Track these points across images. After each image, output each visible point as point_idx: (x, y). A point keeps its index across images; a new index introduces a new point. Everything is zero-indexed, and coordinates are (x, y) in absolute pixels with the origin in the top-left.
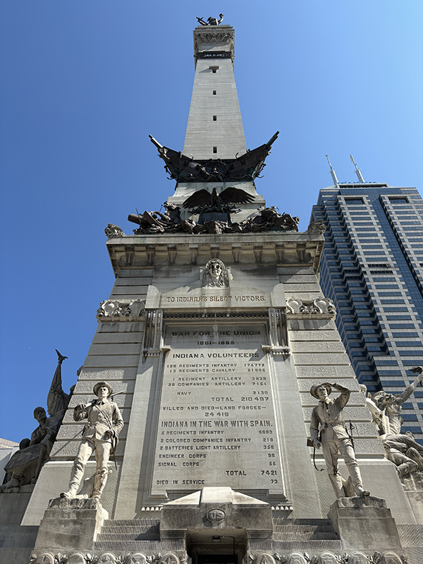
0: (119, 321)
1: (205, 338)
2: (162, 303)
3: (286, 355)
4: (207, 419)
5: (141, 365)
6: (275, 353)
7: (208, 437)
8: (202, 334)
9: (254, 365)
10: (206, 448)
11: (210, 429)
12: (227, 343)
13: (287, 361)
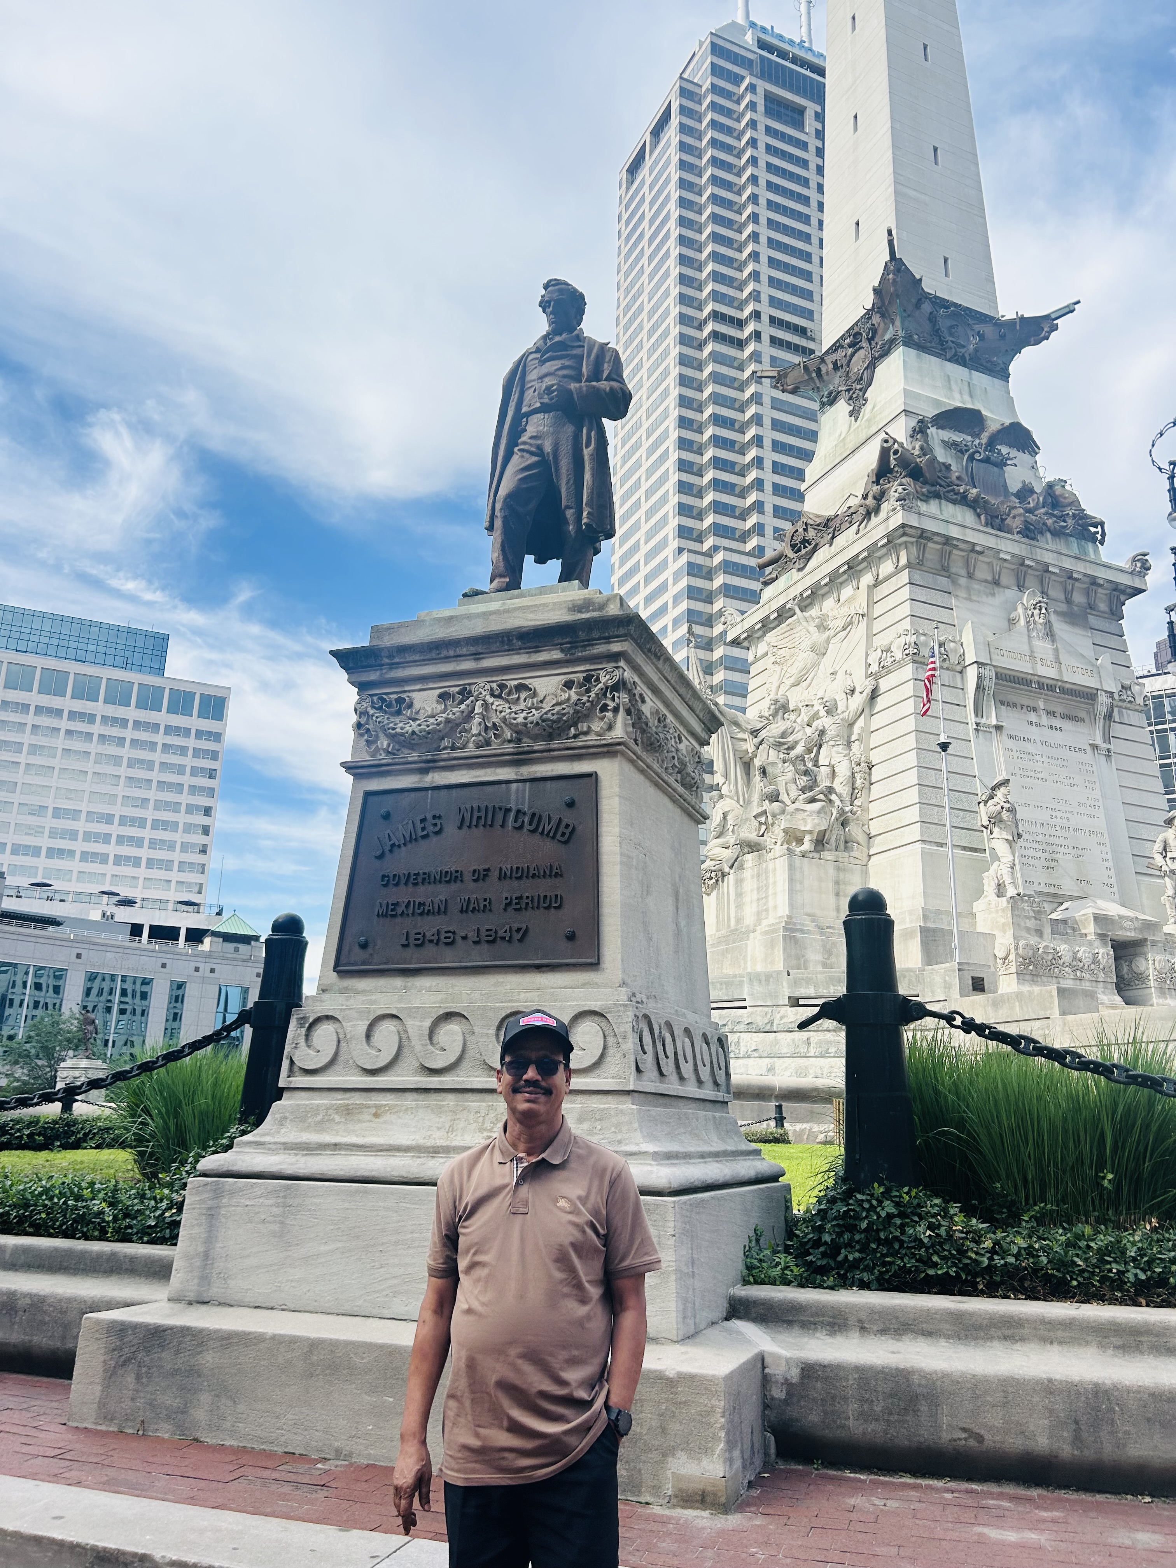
1: (1033, 717)
2: (994, 657)
3: (1109, 754)
4: (1053, 821)
5: (974, 740)
6: (1099, 751)
7: (1057, 841)
8: (1029, 709)
9: (1085, 765)
10: (1057, 853)
11: (1057, 834)
12: (1056, 728)
13: (1109, 763)
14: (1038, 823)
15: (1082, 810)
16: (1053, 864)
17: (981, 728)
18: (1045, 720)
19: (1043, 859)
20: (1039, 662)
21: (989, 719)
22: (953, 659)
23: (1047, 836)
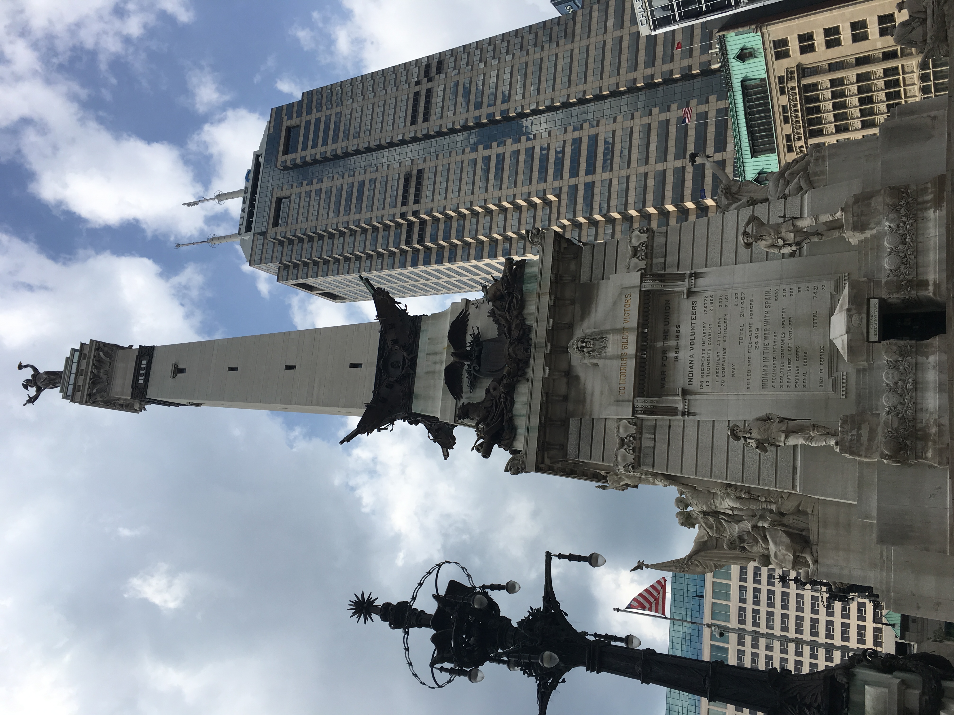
0: (640, 448)
1: (671, 354)
3: (694, 275)
4: (761, 348)
5: (697, 418)
6: (693, 286)
7: (779, 344)
8: (665, 358)
9: (706, 305)
10: (790, 347)
11: (772, 344)
12: (678, 332)
13: (702, 275)
14: (765, 364)
15: (747, 312)
17: (686, 410)
18: (672, 343)
19: (798, 363)
21: (678, 403)
22: (633, 429)
23: (775, 355)
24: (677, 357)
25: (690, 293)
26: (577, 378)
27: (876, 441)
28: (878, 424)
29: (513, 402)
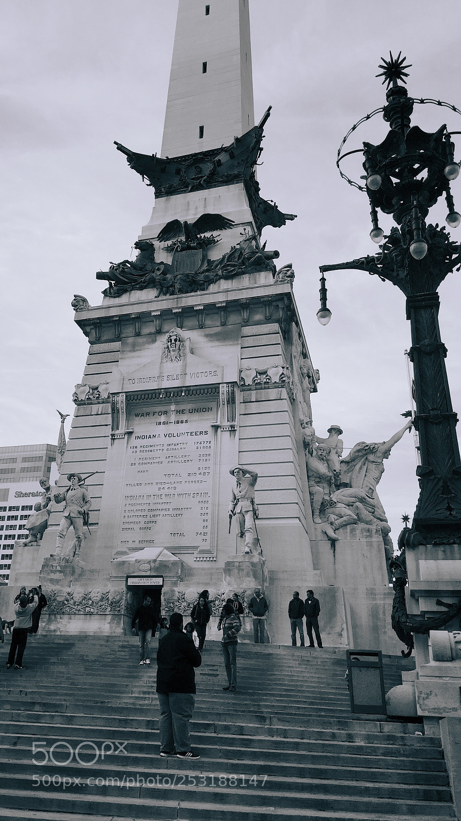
0: (91, 404)
1: (163, 419)
2: (124, 386)
3: (232, 430)
4: (159, 493)
5: (109, 447)
6: (222, 429)
7: (160, 507)
8: (160, 414)
9: (202, 443)
10: (157, 515)
11: (161, 501)
12: (182, 422)
13: (232, 436)
14: (145, 496)
15: (192, 478)
16: (150, 525)
17: (116, 437)
18: (173, 418)
19: (142, 523)
20: (165, 378)
21: (122, 429)
22: (104, 395)
23: (151, 504)
24: (160, 423)
25: (216, 428)
26: (154, 341)
27: (49, 584)
28: (62, 586)
29: (141, 289)
